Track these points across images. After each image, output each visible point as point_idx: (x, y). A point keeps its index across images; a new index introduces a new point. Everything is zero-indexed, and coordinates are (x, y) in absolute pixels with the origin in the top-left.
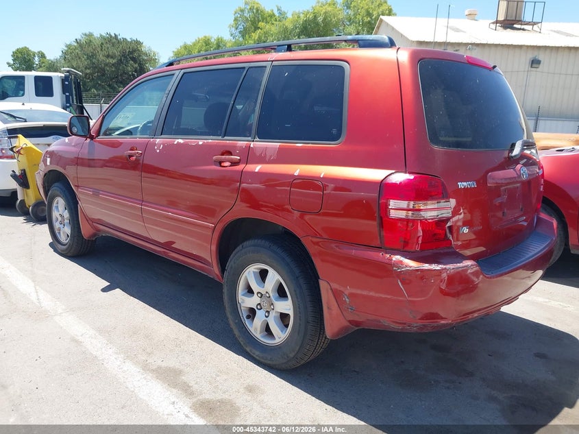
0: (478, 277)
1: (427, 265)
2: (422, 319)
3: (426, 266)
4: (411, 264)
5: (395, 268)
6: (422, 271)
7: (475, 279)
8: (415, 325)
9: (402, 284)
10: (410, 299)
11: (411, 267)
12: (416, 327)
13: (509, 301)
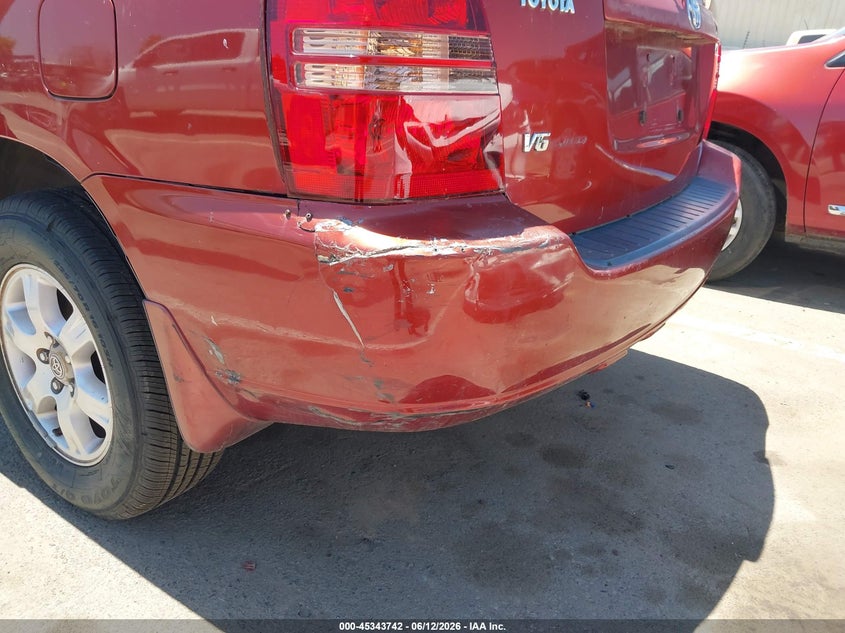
0: (562, 277)
1: (414, 242)
2: (409, 400)
3: (414, 247)
4: (368, 241)
5: (321, 257)
6: (401, 261)
7: (555, 281)
8: (396, 417)
9: (345, 304)
10: (371, 346)
11: (365, 251)
12: (399, 421)
13: (646, 332)
